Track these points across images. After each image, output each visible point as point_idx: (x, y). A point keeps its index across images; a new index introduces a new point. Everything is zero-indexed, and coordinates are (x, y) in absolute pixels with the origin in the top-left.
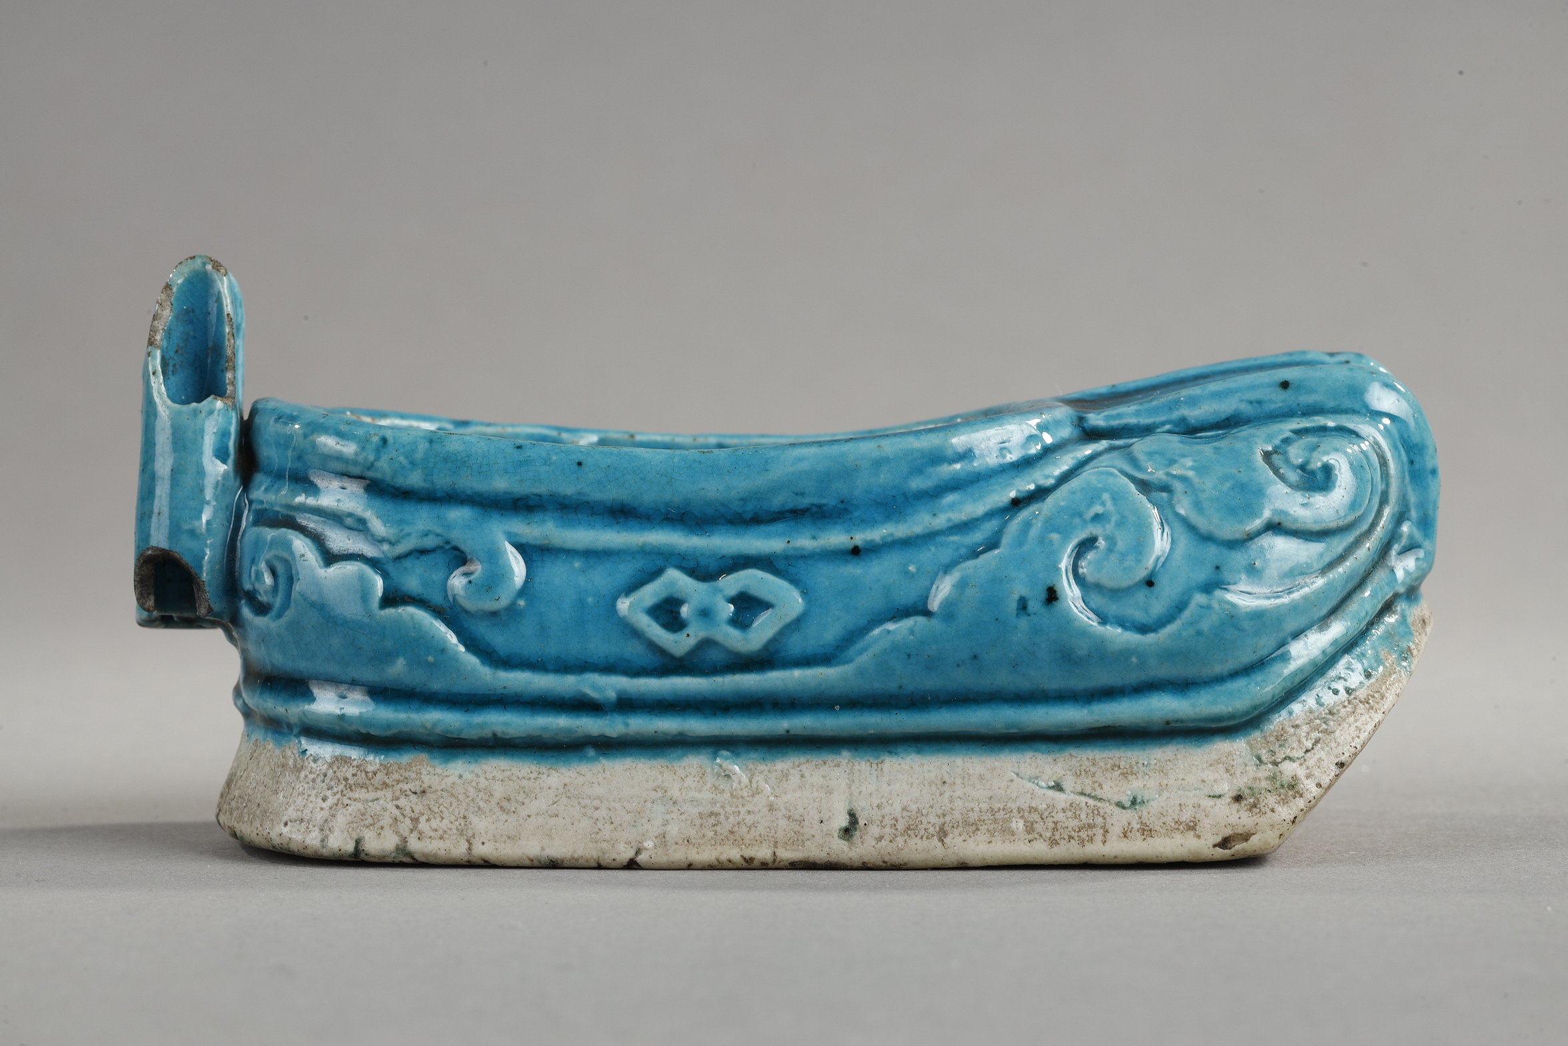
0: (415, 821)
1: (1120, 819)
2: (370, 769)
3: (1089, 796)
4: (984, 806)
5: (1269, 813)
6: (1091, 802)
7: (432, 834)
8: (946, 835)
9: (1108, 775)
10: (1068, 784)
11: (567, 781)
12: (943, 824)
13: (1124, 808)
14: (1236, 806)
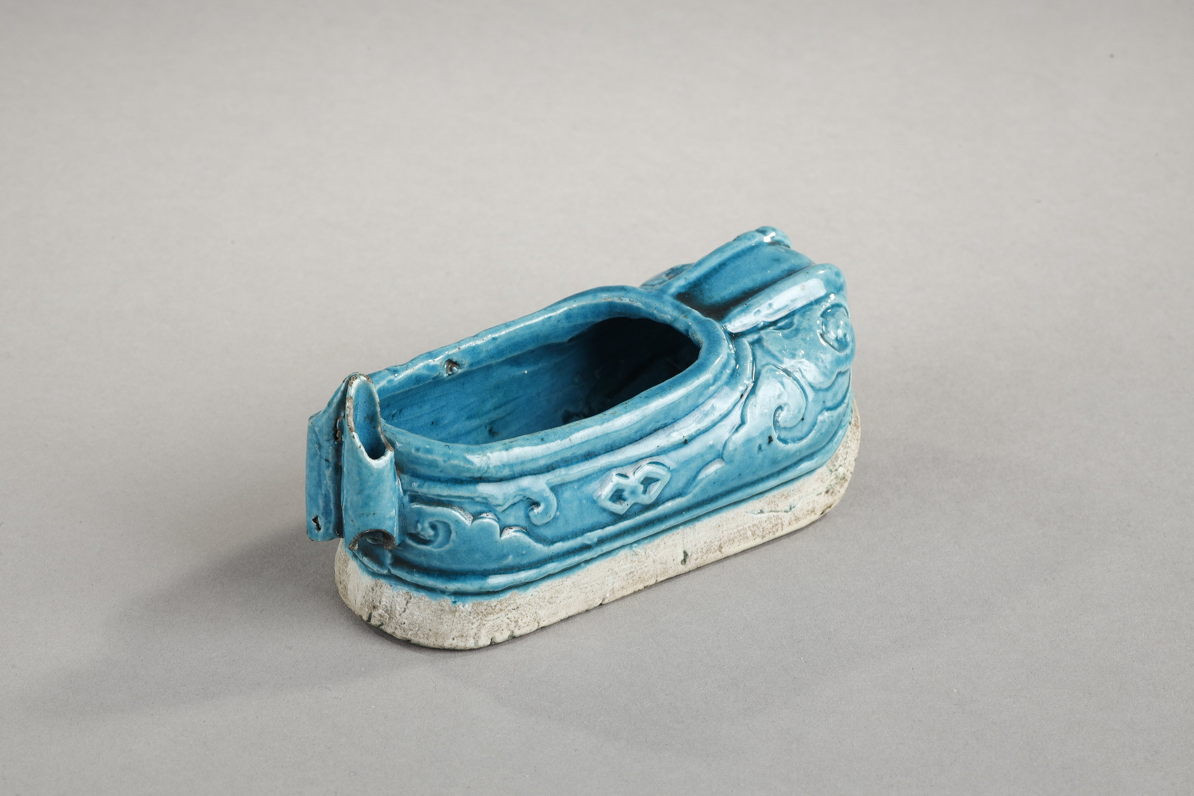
0: (516, 622)
1: (787, 517)
2: (493, 605)
3: (774, 511)
4: (735, 530)
5: (838, 493)
6: (775, 514)
7: (524, 625)
8: (722, 548)
9: (780, 500)
10: (766, 509)
11: (574, 580)
12: (721, 544)
13: (787, 512)
14: (826, 495)
